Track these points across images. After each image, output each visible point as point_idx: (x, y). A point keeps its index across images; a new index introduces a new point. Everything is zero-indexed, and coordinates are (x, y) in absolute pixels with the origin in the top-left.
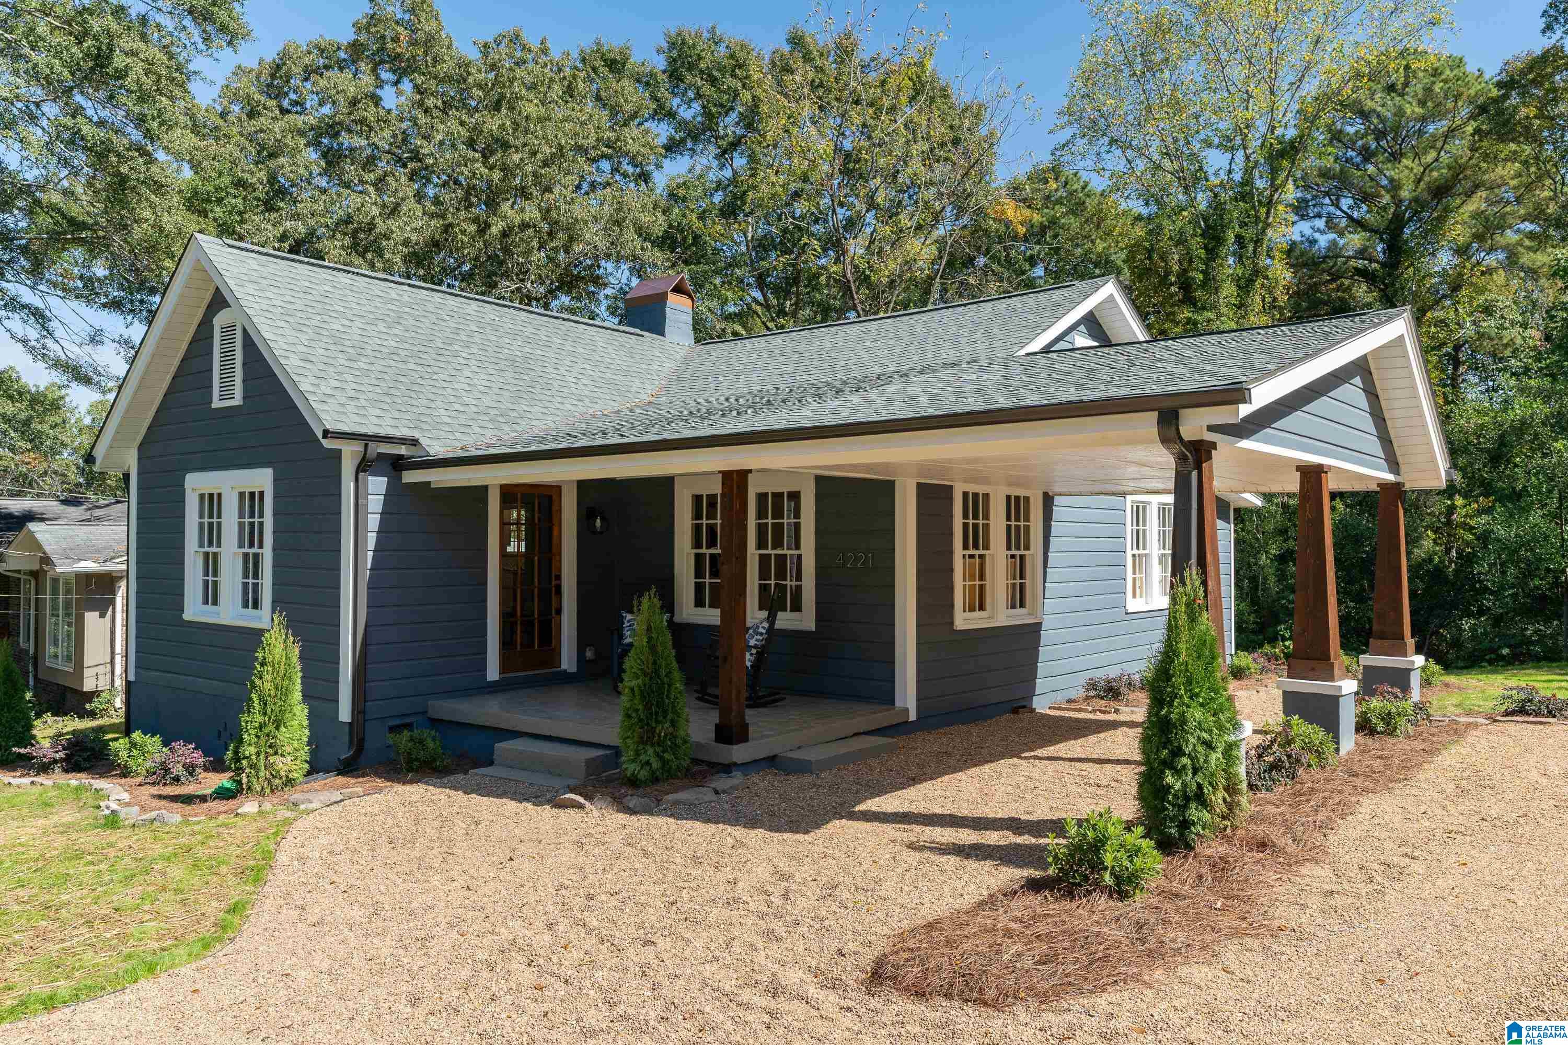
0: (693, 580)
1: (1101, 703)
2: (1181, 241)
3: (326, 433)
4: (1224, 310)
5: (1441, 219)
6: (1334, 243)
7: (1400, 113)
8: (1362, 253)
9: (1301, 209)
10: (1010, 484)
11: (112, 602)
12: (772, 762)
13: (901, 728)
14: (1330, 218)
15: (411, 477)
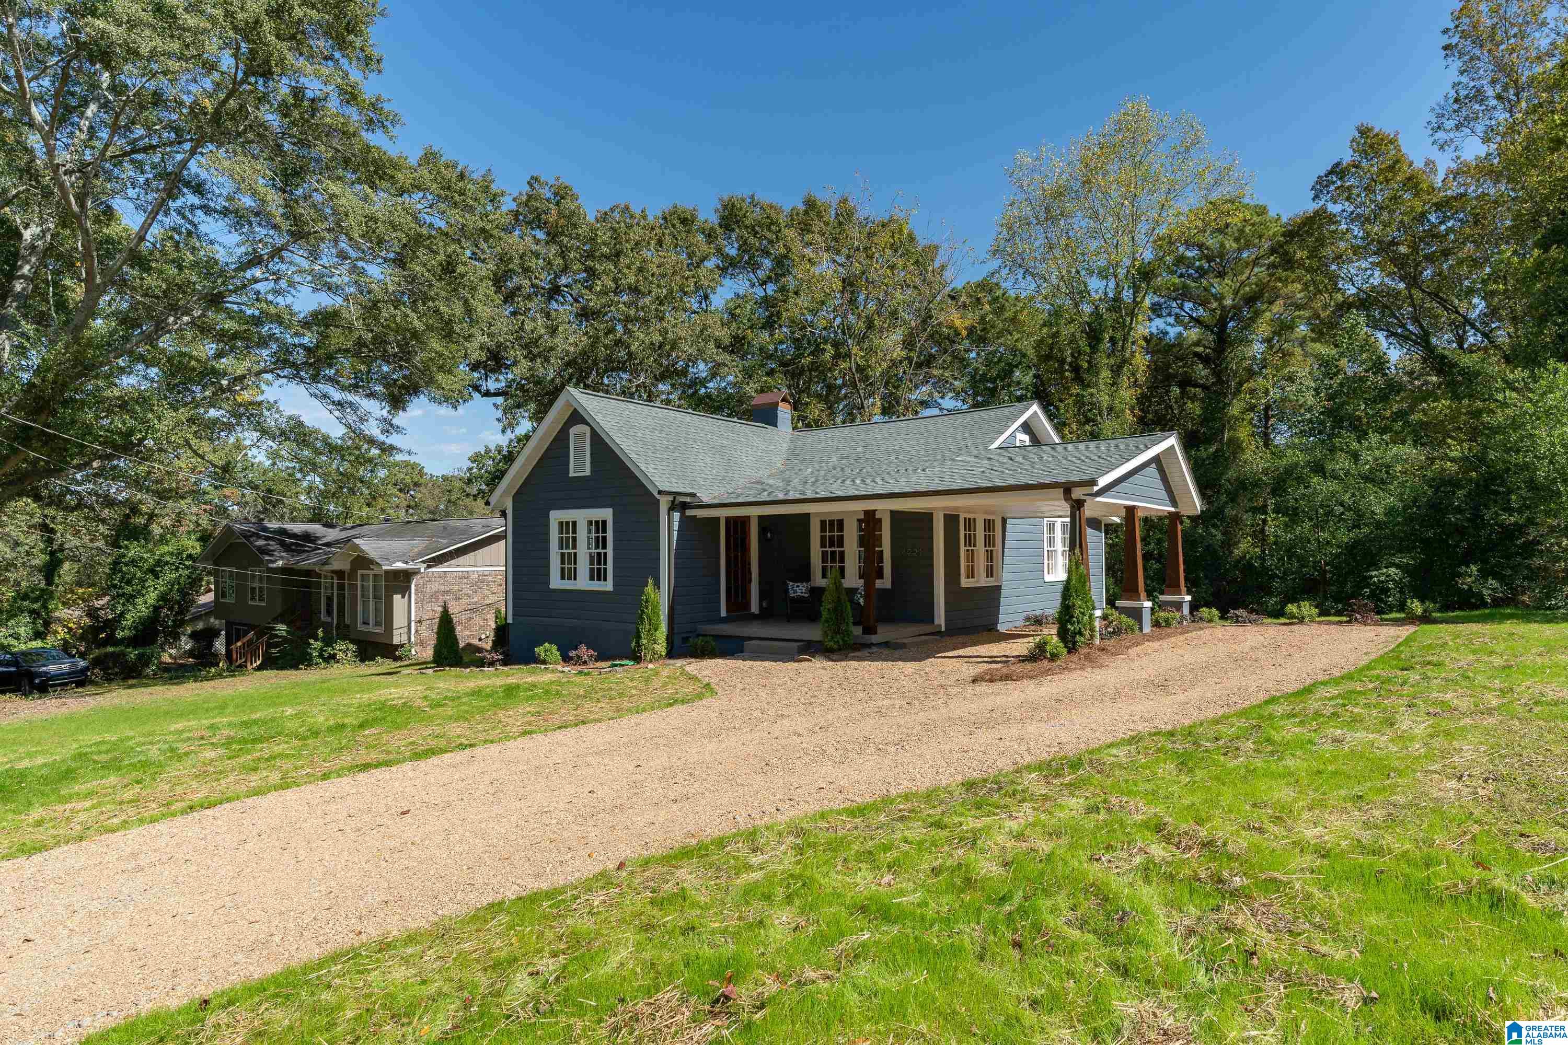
0: (821, 565)
1: (1033, 628)
2: (1073, 340)
3: (660, 492)
4: (1103, 387)
5: (1253, 320)
6: (1180, 334)
7: (1222, 245)
8: (1198, 343)
9: (1156, 310)
10: (986, 513)
11: (409, 588)
12: (886, 644)
13: (939, 633)
14: (1177, 317)
15: (689, 513)
